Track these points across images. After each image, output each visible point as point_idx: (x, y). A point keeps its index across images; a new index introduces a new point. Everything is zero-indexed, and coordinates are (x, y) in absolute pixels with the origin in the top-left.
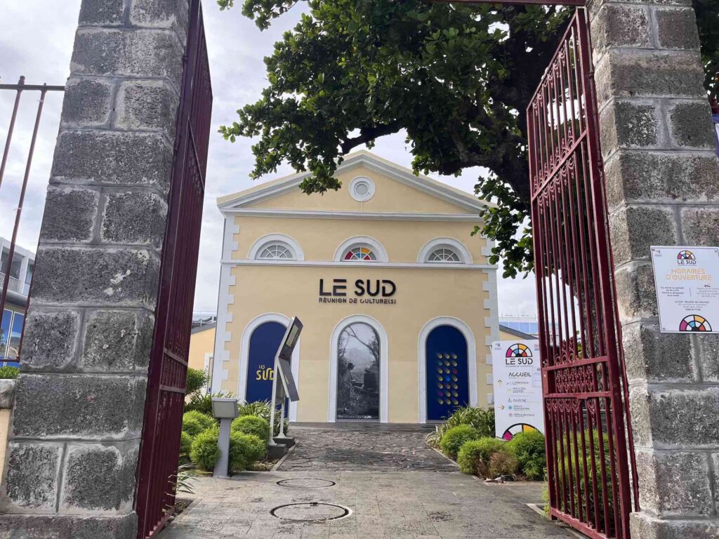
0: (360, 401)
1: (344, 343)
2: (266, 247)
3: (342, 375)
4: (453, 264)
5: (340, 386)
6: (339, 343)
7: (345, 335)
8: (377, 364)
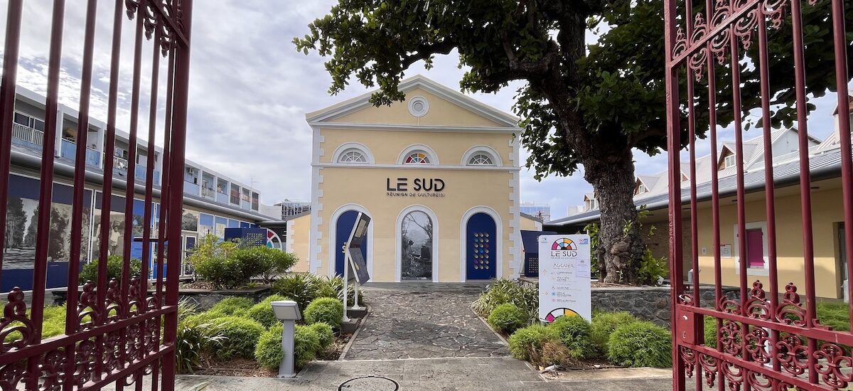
0: (418, 267)
1: (406, 226)
2: (345, 154)
3: (405, 249)
4: (488, 166)
5: (404, 257)
6: (402, 226)
7: (406, 220)
8: (430, 241)
